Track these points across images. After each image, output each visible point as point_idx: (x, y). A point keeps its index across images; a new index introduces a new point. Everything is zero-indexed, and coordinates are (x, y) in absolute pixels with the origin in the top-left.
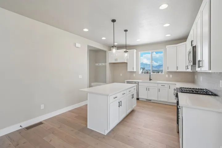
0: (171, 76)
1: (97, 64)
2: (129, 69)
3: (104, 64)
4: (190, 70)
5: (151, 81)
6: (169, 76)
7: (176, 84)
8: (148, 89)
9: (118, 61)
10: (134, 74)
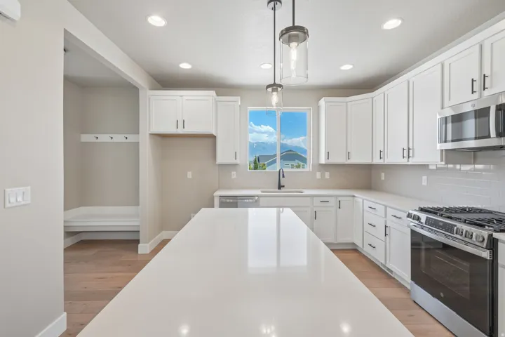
0: (327, 175)
1: (87, 138)
2: (222, 157)
3: (132, 138)
5: (283, 189)
6: (323, 175)
7: (354, 196)
10: (234, 173)
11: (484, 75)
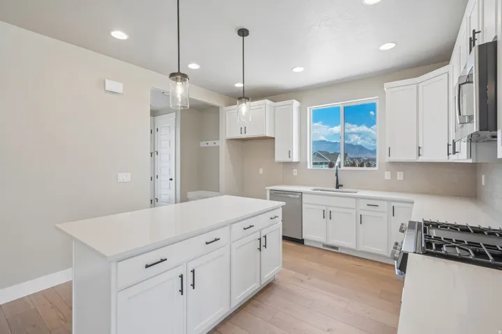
0: (400, 176)
1: (203, 144)
2: (280, 156)
4: (462, 156)
5: (340, 189)
6: (394, 176)
8: (327, 215)
9: (249, 134)
10: (295, 170)
11: (474, 31)
